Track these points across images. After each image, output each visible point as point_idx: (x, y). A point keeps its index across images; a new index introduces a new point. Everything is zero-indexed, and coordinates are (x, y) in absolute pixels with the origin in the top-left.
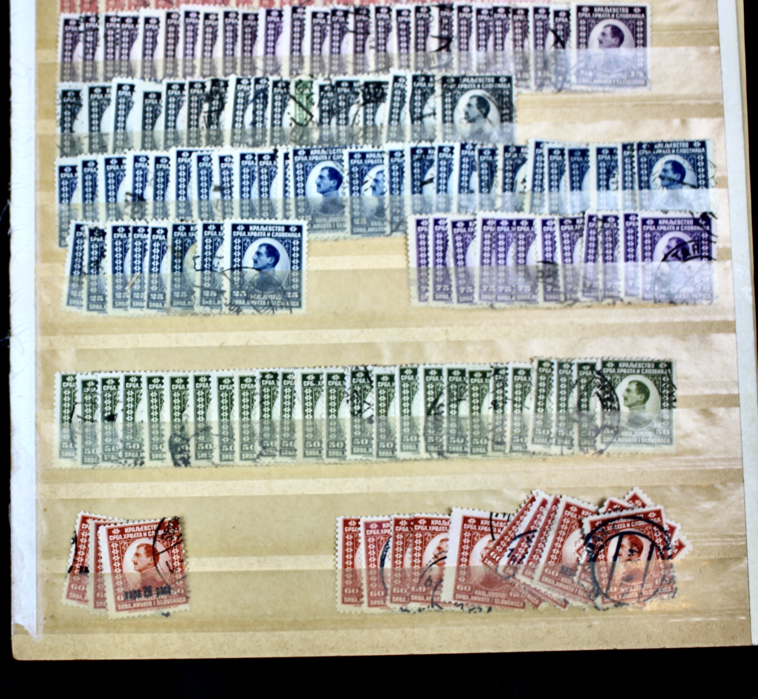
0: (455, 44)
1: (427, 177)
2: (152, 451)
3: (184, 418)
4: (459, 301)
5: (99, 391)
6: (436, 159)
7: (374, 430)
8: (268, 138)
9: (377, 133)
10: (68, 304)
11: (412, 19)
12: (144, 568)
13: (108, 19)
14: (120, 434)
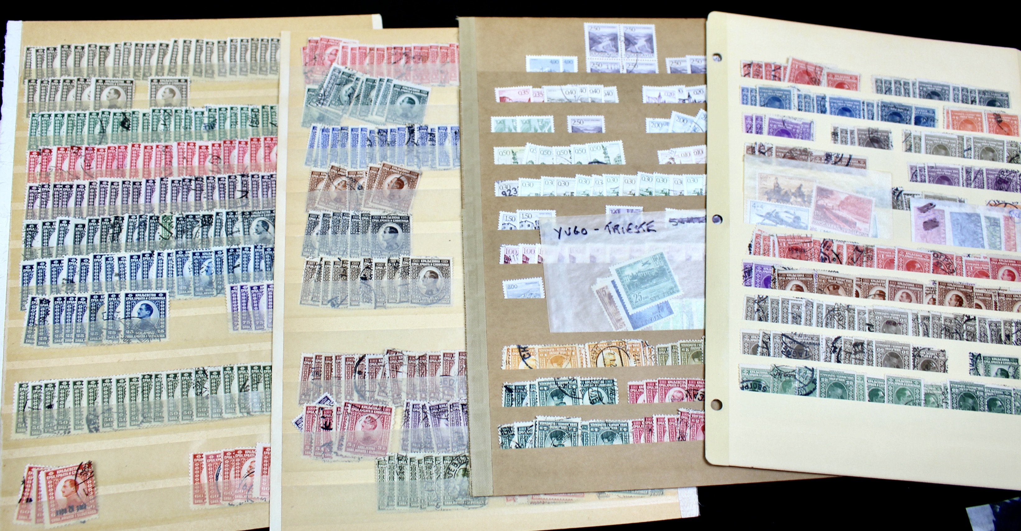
0: (250, 194)
1: (236, 264)
2: (75, 425)
3: (96, 404)
4: (256, 329)
5: (43, 391)
6: (241, 254)
7: (209, 403)
8: (146, 247)
9: (208, 241)
10: (25, 342)
11: (227, 182)
12: (70, 494)
13: (55, 186)
14: (56, 416)
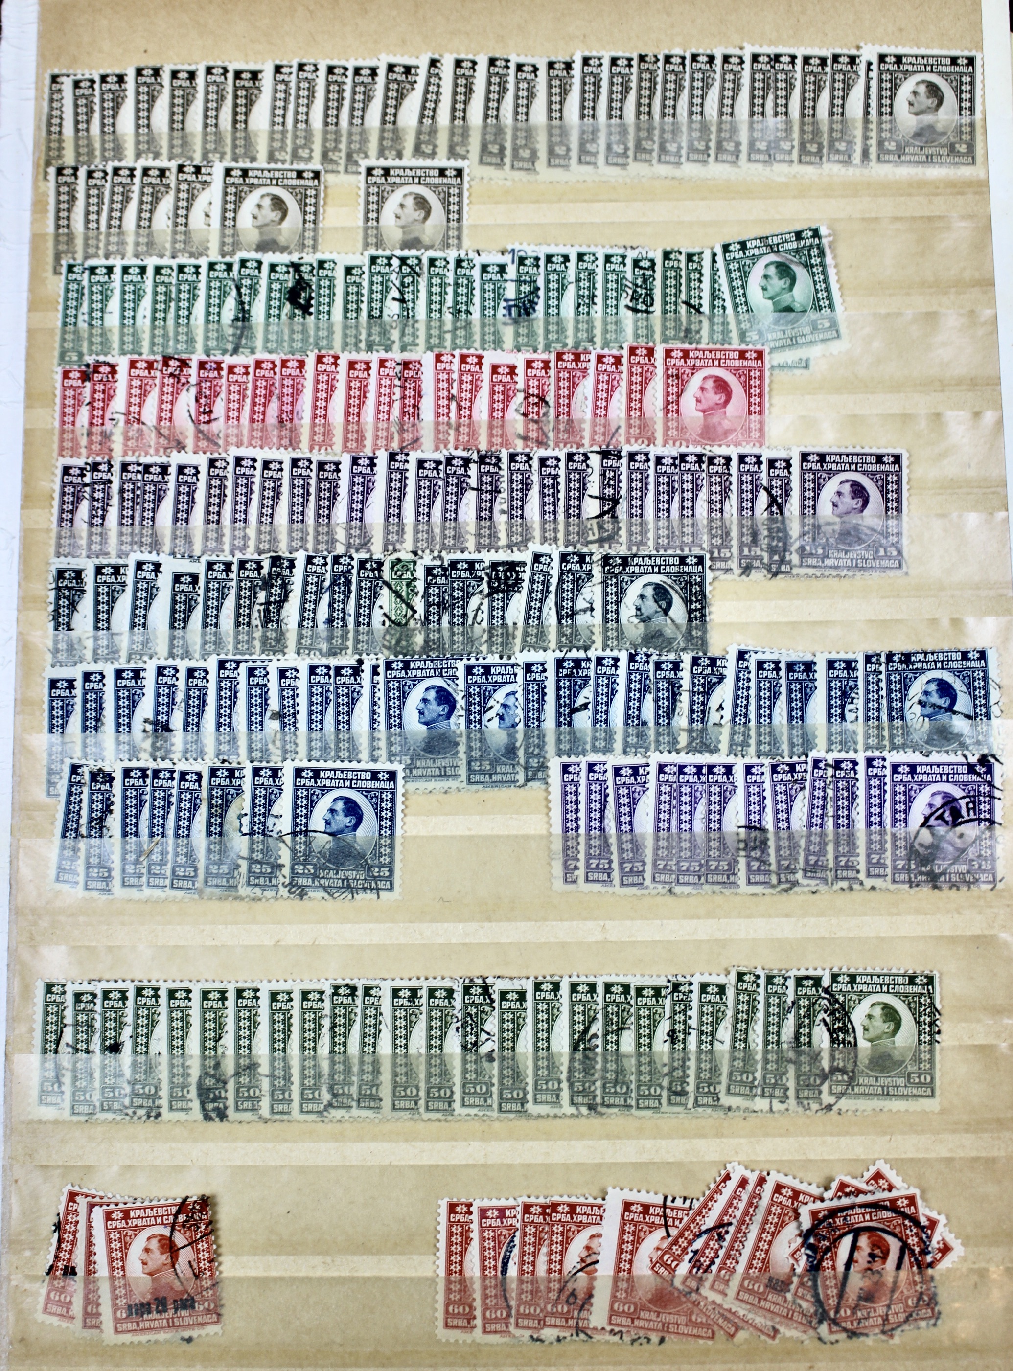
0: (622, 508)
1: (580, 701)
2: (172, 1097)
3: (220, 1050)
4: (622, 884)
5: (98, 1008)
6: (592, 674)
7: (495, 1072)
8: (350, 643)
9: (508, 635)
10: (58, 880)
11: (562, 472)
12: (158, 1271)
13: (125, 467)
14: (127, 1072)
